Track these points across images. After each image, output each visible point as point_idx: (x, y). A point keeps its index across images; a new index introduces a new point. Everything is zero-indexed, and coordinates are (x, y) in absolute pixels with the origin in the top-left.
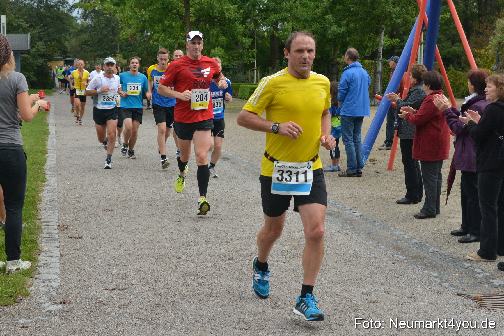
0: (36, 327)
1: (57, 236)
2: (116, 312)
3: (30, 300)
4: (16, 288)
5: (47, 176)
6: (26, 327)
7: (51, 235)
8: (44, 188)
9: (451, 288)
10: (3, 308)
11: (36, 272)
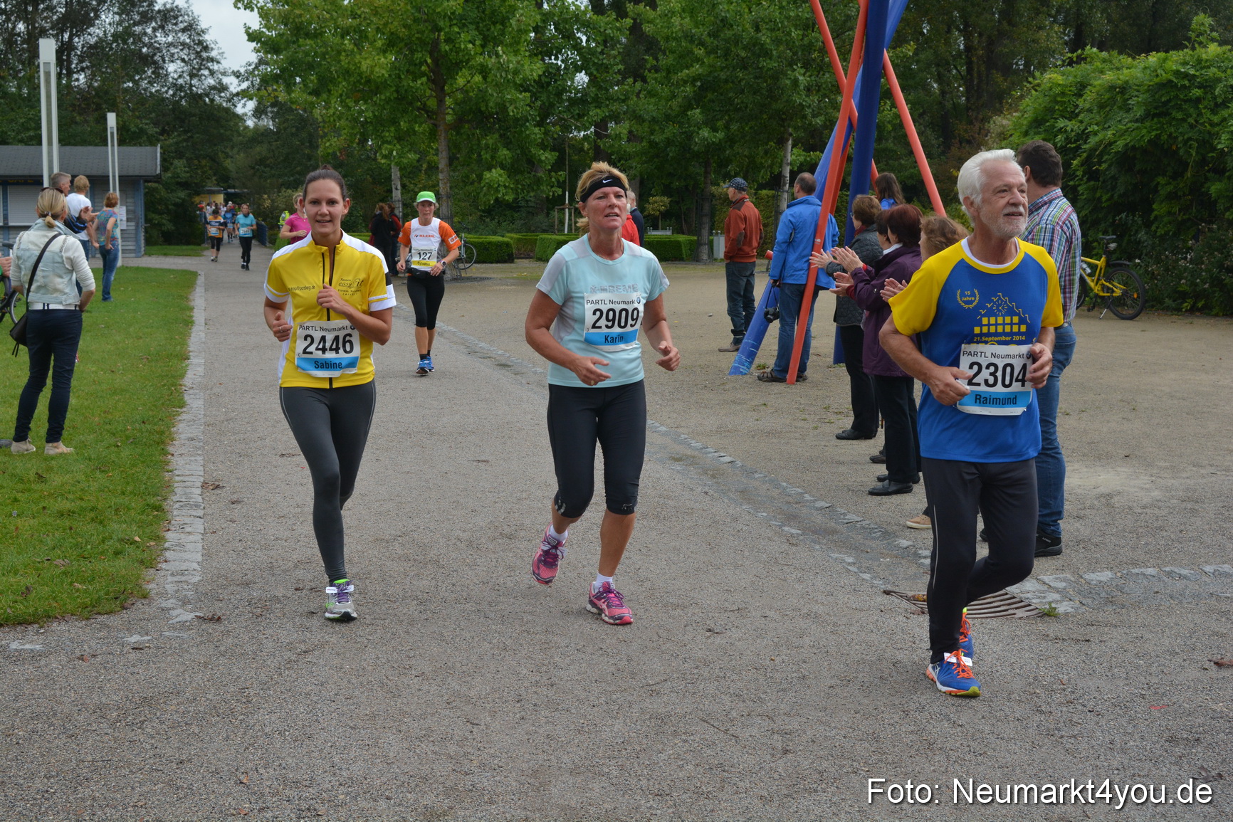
0: (158, 648)
1: (200, 499)
2: (294, 624)
3: (149, 605)
4: (125, 584)
5: (186, 398)
6: (141, 649)
7: (191, 498)
8: (180, 418)
9: (875, 582)
10: (101, 618)
11: (162, 559)
